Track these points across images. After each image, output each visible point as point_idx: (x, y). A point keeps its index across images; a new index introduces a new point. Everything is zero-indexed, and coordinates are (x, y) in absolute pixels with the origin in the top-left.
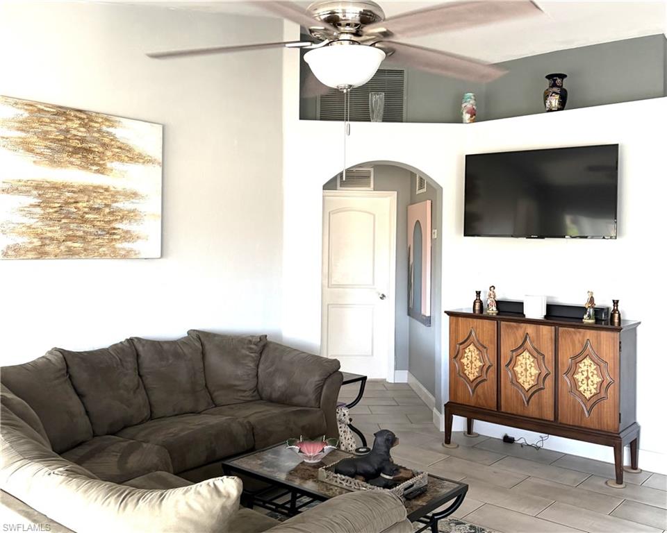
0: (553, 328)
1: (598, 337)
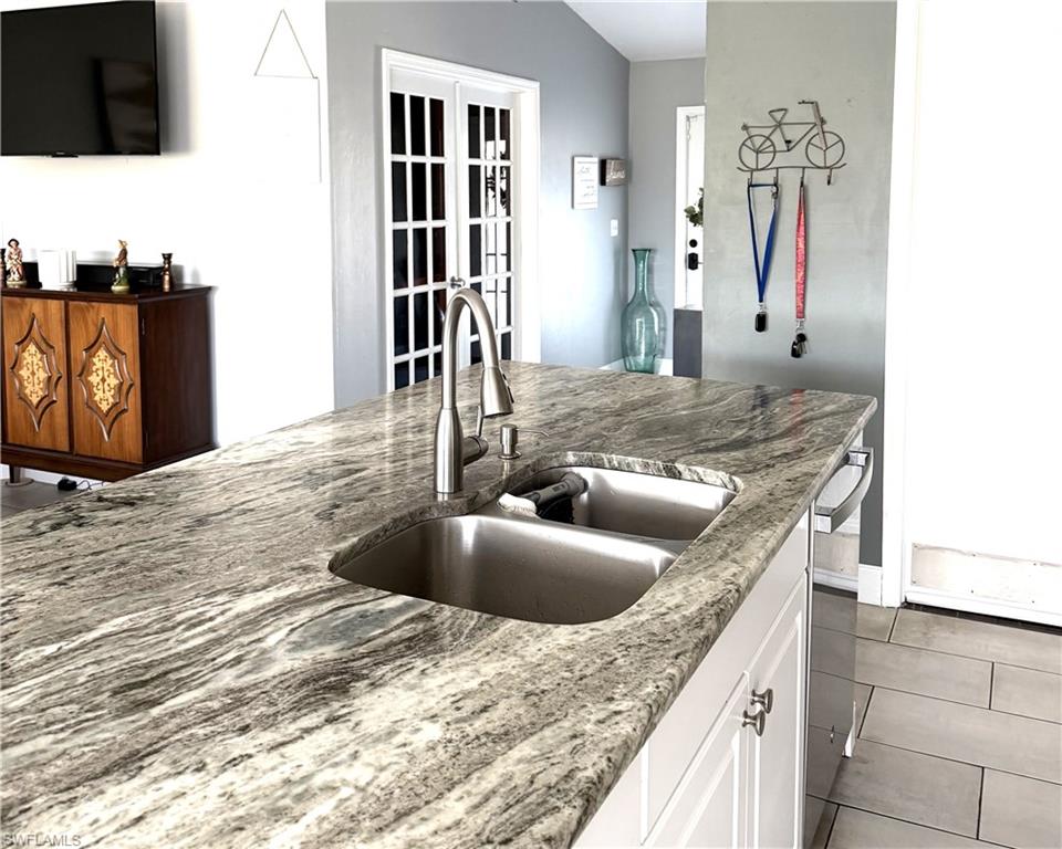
0: (63, 302)
1: (114, 313)
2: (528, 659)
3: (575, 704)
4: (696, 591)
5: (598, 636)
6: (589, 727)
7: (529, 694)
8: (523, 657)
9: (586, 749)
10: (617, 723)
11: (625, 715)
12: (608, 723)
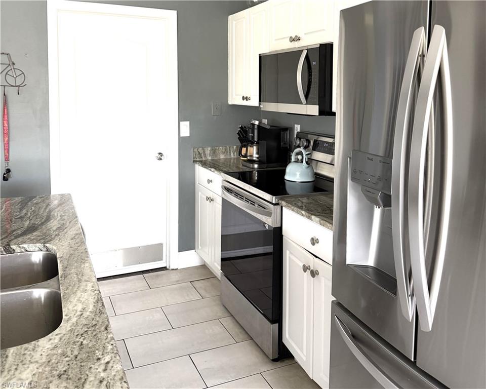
2: (40, 361)
3: (86, 368)
4: (84, 299)
5: (63, 337)
6: (103, 375)
7: (60, 376)
8: (37, 362)
9: (112, 384)
10: (112, 367)
11: (112, 362)
12: (108, 369)
